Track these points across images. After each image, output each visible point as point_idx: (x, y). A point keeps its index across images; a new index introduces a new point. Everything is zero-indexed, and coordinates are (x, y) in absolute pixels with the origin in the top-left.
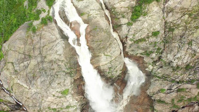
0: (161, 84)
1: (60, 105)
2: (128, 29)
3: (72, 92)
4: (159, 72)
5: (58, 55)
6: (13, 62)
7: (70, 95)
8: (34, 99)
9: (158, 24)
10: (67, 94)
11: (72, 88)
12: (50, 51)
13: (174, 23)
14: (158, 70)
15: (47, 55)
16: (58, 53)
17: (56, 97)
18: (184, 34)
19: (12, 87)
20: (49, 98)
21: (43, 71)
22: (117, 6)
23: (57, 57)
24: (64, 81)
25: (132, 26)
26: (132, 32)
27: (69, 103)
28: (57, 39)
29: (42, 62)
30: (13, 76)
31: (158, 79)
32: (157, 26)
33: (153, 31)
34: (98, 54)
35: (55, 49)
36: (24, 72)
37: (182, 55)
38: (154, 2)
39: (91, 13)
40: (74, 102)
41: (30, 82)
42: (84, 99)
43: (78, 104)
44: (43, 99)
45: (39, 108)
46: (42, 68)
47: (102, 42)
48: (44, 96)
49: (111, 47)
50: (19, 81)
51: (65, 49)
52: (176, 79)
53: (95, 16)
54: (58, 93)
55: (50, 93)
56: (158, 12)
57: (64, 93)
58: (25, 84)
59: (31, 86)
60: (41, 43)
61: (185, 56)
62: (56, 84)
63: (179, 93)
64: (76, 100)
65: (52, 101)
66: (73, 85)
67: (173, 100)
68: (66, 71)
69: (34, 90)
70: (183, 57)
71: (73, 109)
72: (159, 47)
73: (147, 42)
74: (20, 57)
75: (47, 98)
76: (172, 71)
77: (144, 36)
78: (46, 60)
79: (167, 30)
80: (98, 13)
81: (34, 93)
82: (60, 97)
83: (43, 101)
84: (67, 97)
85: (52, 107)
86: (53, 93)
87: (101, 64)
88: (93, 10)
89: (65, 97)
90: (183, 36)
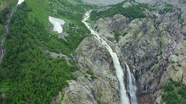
10: (110, 74)
30: (86, 57)
33: (126, 42)
44: (102, 73)
63: (153, 72)
67: (154, 76)
81: (96, 69)
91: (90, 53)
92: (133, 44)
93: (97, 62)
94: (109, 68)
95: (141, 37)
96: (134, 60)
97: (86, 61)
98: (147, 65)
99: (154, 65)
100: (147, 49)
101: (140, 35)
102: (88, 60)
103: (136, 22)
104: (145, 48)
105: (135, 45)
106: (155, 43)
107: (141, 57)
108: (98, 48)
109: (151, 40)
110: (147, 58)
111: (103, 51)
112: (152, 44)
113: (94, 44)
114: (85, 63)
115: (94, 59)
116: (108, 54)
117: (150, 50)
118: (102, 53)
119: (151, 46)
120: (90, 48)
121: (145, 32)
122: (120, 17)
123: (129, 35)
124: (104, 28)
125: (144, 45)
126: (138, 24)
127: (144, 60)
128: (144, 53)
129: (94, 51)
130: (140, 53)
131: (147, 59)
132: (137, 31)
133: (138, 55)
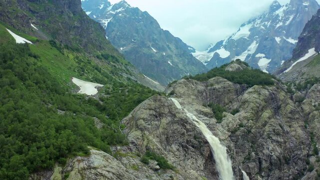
30: (147, 133)
81: (173, 161)
91: (158, 127)
92: (253, 131)
93: (174, 147)
94: (202, 168)
95: (269, 118)
96: (258, 163)
97: (146, 140)
98: (290, 175)
99: (303, 175)
100: (285, 142)
101: (266, 114)
102: (151, 138)
103: (255, 92)
104: (280, 139)
105: (259, 133)
106: (300, 131)
107: (274, 156)
108: (176, 119)
109: (290, 126)
110: (287, 161)
111: (188, 127)
112: (293, 133)
113: (166, 110)
114: (145, 143)
115: (167, 139)
116: (199, 136)
117: (292, 145)
118: (185, 131)
119: (294, 136)
120: (157, 117)
121: (277, 110)
122: (221, 82)
123: (242, 113)
124: (189, 96)
125: (278, 134)
126: (260, 94)
127: (281, 164)
128: (279, 150)
129: (167, 124)
130: (270, 148)
131: (288, 164)
132: (260, 107)
133: (266, 151)
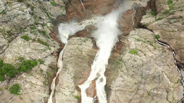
0: (50, 9)
1: (145, 45)
2: (46, 59)
3: (127, 49)
4: (45, 16)
5: (123, 78)
6: (166, 100)
7: (131, 47)
8: (164, 62)
9: (17, 42)
10: (133, 49)
11: (126, 51)
12: (128, 84)
13: (3, 35)
14: (45, 18)
15: (133, 84)
16: (123, 79)
17: (144, 52)
18: (2, 22)
19: (177, 83)
20: (150, 55)
21: (144, 77)
22: (40, 83)
23: (125, 77)
24: (129, 60)
25: (41, 58)
26: (44, 54)
27: (136, 42)
28: (116, 91)
29: (140, 83)
31: (49, 15)
32: (20, 42)
33: (26, 41)
34: (87, 56)
35: (123, 84)
36: (161, 86)
37: (17, 10)
38: (6, 62)
39: (69, 93)
40: (131, 40)
41: (159, 76)
42: (120, 38)
43: (128, 37)
45: (164, 54)
46: (144, 79)
47: (77, 63)
48: (154, 59)
49: (72, 54)
50: (169, 82)
51: (114, 79)
52: (37, 1)
53: (67, 89)
54: (140, 55)
55: (147, 59)
56: (9, 52)
57: (135, 52)
58: (165, 78)
59: (161, 74)
60: (132, 96)
61: (15, 8)
62: (137, 62)
64: (128, 40)
65: (149, 51)
66: (124, 53)
68: (123, 64)
69: (160, 69)
70: (18, 8)
71: (135, 37)
72: (31, 29)
73: (37, 38)
74: (158, 100)
75: (152, 56)
76: (35, 9)
77: (37, 43)
78: (137, 82)
79: (13, 36)
80: (61, 89)
82: (140, 50)
83: (157, 56)
84: (134, 47)
85: (152, 48)
86: (144, 57)
87: (91, 48)
88: (65, 95)
89: (136, 48)
90: (5, 21)
